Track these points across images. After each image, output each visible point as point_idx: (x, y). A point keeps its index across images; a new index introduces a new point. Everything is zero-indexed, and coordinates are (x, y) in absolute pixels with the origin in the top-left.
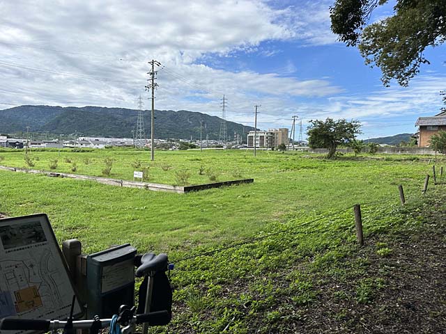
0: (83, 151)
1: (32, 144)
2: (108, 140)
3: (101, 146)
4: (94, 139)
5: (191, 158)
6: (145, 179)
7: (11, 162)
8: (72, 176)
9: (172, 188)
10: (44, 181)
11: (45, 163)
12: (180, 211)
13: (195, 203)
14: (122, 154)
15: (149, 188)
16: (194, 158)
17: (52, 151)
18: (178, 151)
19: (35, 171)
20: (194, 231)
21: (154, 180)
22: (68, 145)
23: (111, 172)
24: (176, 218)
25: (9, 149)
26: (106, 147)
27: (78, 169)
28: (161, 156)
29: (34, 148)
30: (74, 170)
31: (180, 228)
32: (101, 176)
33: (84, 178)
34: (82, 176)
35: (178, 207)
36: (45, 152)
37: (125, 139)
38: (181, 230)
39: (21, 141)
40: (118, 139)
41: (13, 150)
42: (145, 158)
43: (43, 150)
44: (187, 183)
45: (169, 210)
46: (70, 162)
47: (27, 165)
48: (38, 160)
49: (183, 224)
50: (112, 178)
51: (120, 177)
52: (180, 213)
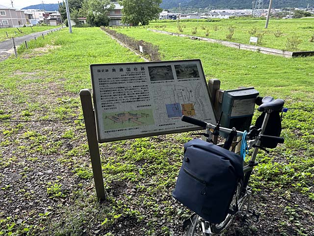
0: (214, 21)
1: (182, 16)
2: (232, 11)
3: (227, 17)
4: (222, 11)
5: (303, 26)
6: (259, 43)
7: (170, 29)
8: (206, 39)
9: (282, 52)
10: (189, 43)
11: (189, 30)
12: (286, 72)
13: (302, 67)
14: (242, 23)
15: (261, 52)
16: (306, 26)
17: (193, 21)
18: (291, 20)
19: (183, 36)
20: (296, 90)
21: (266, 44)
22: (204, 16)
23: (233, 37)
24: (281, 77)
25: (169, 20)
26: (230, 18)
27: (210, 35)
28: (274, 24)
29: (183, 19)
30: (207, 35)
31: (284, 86)
32: (225, 40)
33: (213, 41)
34: (212, 40)
35: (285, 68)
36: (189, 22)
37: (245, 10)
38: (284, 88)
39: (175, 14)
40: (240, 11)
41: (171, 21)
42: (260, 26)
43: (188, 21)
44: (297, 49)
45: (276, 70)
46: (204, 29)
47: (179, 31)
48: (185, 28)
49: (287, 83)
50: (233, 41)
51: (239, 42)
52: (285, 74)
